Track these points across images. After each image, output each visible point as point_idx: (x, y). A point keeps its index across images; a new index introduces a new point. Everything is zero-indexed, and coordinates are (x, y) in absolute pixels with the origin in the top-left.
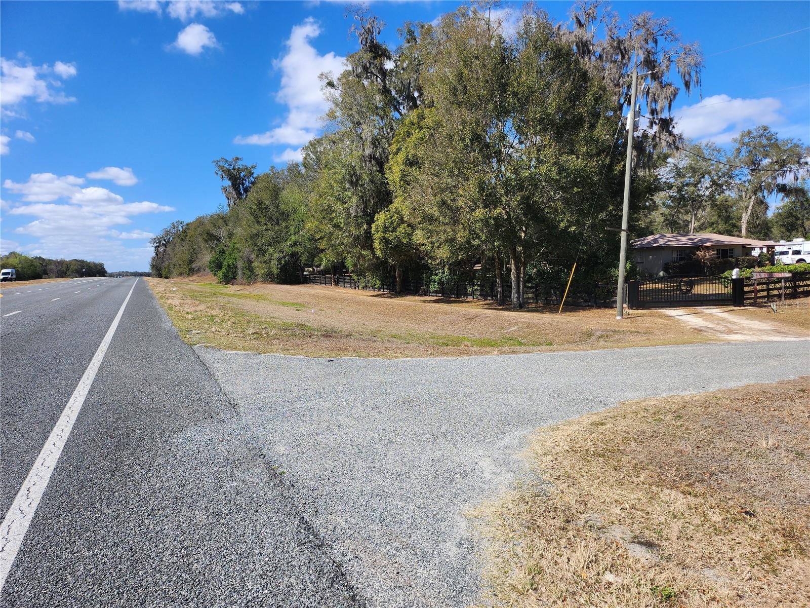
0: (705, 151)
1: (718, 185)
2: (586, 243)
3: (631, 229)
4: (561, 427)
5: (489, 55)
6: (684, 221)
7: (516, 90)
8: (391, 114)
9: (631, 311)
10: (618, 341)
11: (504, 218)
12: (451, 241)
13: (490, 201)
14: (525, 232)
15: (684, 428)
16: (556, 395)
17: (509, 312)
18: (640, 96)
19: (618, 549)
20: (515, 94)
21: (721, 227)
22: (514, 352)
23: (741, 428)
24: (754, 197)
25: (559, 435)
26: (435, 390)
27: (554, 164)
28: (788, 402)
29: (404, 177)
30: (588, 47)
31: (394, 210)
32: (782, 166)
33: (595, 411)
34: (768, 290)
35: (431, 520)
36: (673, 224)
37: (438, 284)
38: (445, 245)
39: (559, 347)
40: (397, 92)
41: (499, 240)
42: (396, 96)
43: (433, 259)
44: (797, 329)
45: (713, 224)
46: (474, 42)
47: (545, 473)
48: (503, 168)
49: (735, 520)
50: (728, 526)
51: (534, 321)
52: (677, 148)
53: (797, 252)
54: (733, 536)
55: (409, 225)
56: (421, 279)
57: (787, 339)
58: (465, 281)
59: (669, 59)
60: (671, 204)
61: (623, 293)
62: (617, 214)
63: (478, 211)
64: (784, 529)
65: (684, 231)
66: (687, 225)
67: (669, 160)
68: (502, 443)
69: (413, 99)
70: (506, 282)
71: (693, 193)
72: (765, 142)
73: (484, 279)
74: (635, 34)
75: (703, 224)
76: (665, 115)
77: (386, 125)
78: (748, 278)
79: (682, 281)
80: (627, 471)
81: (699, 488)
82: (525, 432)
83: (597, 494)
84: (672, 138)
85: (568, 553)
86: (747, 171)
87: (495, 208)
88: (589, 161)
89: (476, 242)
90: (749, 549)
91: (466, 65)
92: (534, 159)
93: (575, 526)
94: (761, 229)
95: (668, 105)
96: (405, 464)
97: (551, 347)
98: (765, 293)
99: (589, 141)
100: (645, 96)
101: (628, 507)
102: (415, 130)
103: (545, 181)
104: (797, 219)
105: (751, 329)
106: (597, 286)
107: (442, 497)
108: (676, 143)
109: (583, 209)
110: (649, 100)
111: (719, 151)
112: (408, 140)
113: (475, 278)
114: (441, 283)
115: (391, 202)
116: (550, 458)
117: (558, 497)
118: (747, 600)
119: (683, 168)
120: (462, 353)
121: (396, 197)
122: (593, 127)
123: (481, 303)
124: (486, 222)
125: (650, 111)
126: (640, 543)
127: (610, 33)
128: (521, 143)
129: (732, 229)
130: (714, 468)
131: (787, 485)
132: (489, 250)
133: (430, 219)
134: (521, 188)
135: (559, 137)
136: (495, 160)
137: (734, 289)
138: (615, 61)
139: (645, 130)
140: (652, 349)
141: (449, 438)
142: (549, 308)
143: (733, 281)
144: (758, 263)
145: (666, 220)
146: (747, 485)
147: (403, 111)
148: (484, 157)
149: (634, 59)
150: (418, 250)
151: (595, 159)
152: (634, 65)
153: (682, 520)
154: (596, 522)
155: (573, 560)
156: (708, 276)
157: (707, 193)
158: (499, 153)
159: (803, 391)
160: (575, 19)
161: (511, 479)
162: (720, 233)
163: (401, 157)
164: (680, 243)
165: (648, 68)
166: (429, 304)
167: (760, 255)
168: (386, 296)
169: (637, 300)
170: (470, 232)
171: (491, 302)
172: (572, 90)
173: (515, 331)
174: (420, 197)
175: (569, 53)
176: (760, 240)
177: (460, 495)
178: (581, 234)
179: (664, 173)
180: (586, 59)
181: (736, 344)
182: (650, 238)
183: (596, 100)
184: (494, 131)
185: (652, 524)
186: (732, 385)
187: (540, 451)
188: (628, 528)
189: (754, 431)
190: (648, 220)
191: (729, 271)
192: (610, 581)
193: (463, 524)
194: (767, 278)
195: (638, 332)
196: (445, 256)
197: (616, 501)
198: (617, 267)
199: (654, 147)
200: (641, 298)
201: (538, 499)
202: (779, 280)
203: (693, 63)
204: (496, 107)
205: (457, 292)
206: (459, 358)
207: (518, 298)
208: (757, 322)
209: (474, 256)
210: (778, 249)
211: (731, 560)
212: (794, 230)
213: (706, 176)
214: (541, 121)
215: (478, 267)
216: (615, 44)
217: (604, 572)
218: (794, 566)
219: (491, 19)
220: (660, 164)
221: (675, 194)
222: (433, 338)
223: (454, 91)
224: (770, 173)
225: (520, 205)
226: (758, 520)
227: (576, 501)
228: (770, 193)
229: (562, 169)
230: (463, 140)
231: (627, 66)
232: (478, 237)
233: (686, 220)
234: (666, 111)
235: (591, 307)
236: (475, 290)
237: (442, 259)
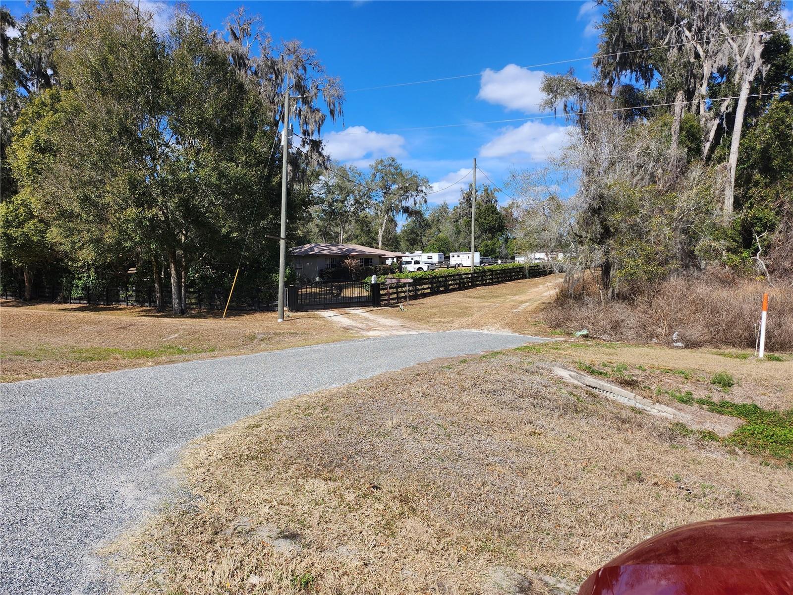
0: (349, 173)
1: (360, 203)
2: (248, 249)
3: (290, 237)
4: (217, 435)
5: (139, 46)
6: (335, 233)
7: (170, 87)
8: (15, 89)
9: (291, 314)
10: (278, 343)
11: (160, 220)
12: (98, 241)
13: (144, 200)
14: (185, 236)
15: (329, 419)
16: (213, 403)
17: (168, 319)
18: (293, 115)
19: (264, 549)
20: (169, 92)
21: (364, 239)
22: (172, 362)
23: (374, 412)
24: (386, 216)
25: (213, 445)
26: (70, 414)
27: (214, 169)
28: (408, 385)
29: (32, 165)
30: (243, 60)
31: (20, 202)
32: (406, 192)
33: (252, 415)
34: (397, 293)
35: (53, 570)
36: (326, 235)
37: (82, 289)
38: (89, 245)
39: (220, 352)
40: (24, 65)
41: (156, 242)
42: (22, 69)
43: (76, 260)
44: (417, 324)
45: (357, 236)
46: (120, 28)
47: (195, 487)
48: (158, 167)
49: (365, 496)
50: (359, 502)
51: (197, 328)
52: (326, 169)
53: (417, 262)
54: (363, 511)
55: (41, 221)
56: (60, 284)
57: (411, 333)
58: (117, 286)
59: (317, 87)
60: (324, 217)
61: (283, 297)
62: (276, 223)
63: (129, 210)
64: (401, 495)
65: (335, 241)
66: (337, 237)
67: (321, 177)
68: (148, 464)
69: (47, 78)
70: (166, 287)
71: (341, 208)
72: (393, 170)
73: (139, 284)
74: (286, 58)
75: (350, 236)
76: (315, 137)
77: (8, 100)
78: (383, 283)
79: (333, 286)
80: (278, 468)
81: (339, 472)
82: (177, 447)
83: (247, 497)
84: (321, 158)
85: (213, 566)
86: (381, 194)
87: (150, 207)
88: (248, 171)
89: (128, 244)
90: (374, 519)
91: (111, 51)
92: (193, 162)
93: (223, 536)
94: (392, 243)
95: (317, 129)
96: (22, 510)
97: (212, 354)
98: (395, 296)
99: (248, 151)
100: (297, 117)
101: (276, 504)
102: (48, 112)
103: (205, 185)
104: (417, 235)
105: (385, 326)
106: (259, 291)
107: (70, 539)
108: (325, 162)
109: (244, 215)
110: (302, 121)
111: (360, 174)
112: (38, 122)
113: (128, 282)
114: (85, 288)
115: (16, 192)
116: (203, 470)
117: (208, 510)
118: (372, 566)
119: (332, 186)
120: (109, 368)
121: (23, 186)
122: (250, 138)
123: (137, 310)
124: (139, 223)
125: (302, 131)
126: (285, 537)
127: (264, 52)
128: (178, 143)
129: (371, 242)
130: (351, 451)
131: (405, 457)
132: (146, 253)
133: (69, 216)
134: (179, 190)
135: (218, 143)
136: (148, 157)
137: (373, 292)
138: (270, 80)
139: (298, 149)
140: (307, 348)
141: (84, 468)
142: (214, 313)
143: (372, 285)
144: (391, 270)
145: (320, 231)
146: (375, 462)
147: (32, 89)
148: (134, 152)
149: (287, 82)
150: (54, 250)
151: (254, 169)
152: (287, 88)
153: (323, 506)
154: (244, 527)
155: (218, 572)
156: (354, 281)
157: (352, 209)
158: (152, 151)
159: (419, 375)
160: (230, 30)
161: (157, 502)
162: (363, 245)
163: (28, 140)
164: (332, 252)
165: (299, 92)
166: (69, 313)
167: (392, 264)
168: (10, 304)
169: (297, 304)
170: (120, 233)
171: (149, 308)
172: (229, 99)
173: (176, 338)
174: (56, 189)
175: (224, 62)
176: (392, 251)
177: (94, 532)
178: (243, 240)
179: (317, 189)
180: (243, 72)
181: (374, 339)
182: (307, 246)
183: (253, 113)
184: (146, 127)
185: (297, 516)
186: (369, 375)
187: (192, 465)
188: (275, 525)
189: (383, 413)
190: (305, 230)
191: (369, 277)
192: (254, 583)
193: (93, 564)
194: (397, 283)
195: (296, 333)
196: (89, 258)
197: (265, 501)
198: (277, 272)
199: (307, 164)
200: (299, 301)
201: (186, 518)
202: (404, 285)
203: (336, 95)
204: (148, 102)
205: (107, 298)
206: (104, 374)
207: (180, 304)
208: (390, 320)
209: (125, 259)
210: (404, 259)
211: (361, 533)
212: (415, 244)
213: (351, 195)
214: (199, 124)
215: (133, 270)
216: (269, 63)
217: (248, 576)
218: (407, 527)
219: (141, 10)
220: (314, 180)
221: (327, 208)
222: (75, 352)
223: (97, 77)
224: (397, 197)
225: (179, 207)
226: (383, 492)
227: (226, 509)
228: (398, 213)
229: (222, 175)
230: (109, 131)
231: (281, 87)
232: (130, 239)
233: (337, 232)
234: (316, 133)
235: (254, 311)
236: (130, 296)
237: (85, 261)
